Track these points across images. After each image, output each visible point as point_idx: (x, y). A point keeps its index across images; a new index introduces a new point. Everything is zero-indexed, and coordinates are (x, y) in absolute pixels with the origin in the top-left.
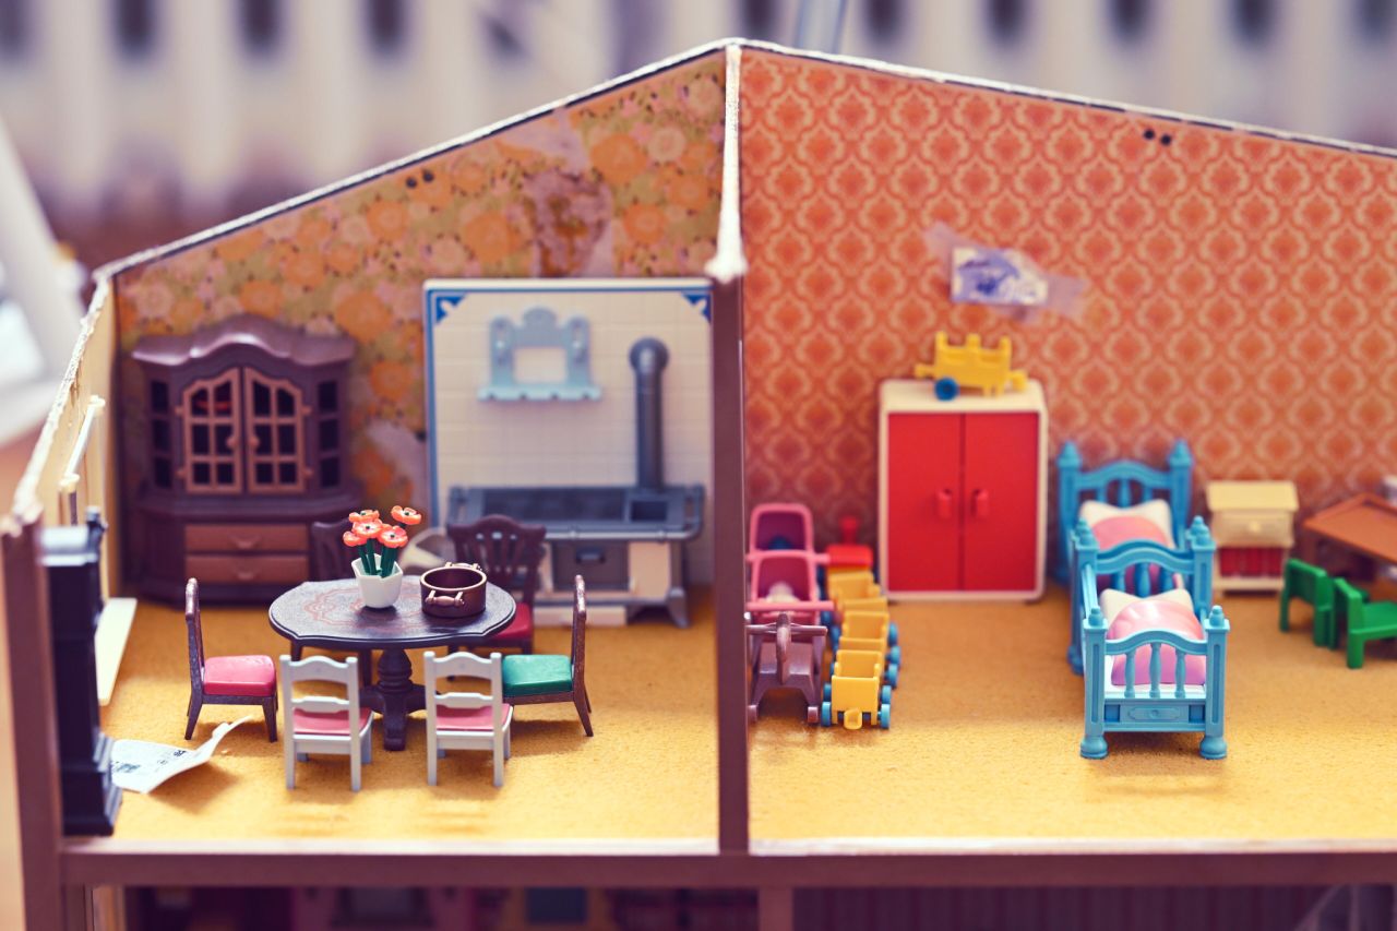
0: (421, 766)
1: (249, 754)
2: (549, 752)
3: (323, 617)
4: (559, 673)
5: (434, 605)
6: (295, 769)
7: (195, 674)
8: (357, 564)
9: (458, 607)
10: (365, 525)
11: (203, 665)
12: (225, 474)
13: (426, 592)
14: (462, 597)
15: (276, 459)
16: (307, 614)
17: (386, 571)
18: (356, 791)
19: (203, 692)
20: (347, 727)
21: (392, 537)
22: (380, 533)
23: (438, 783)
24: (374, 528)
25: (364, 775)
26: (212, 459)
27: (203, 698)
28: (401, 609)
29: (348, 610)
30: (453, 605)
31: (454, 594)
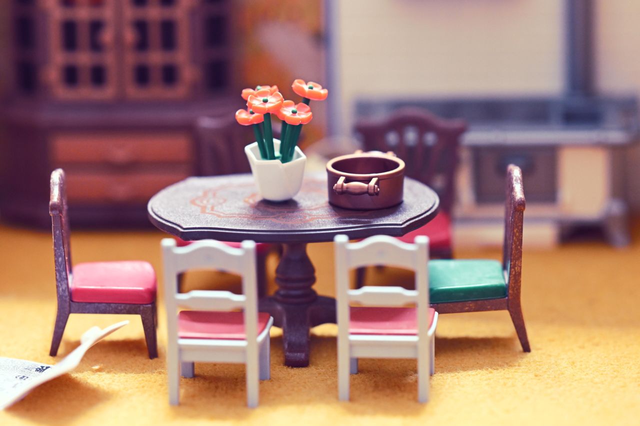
0: (329, 382)
1: (125, 371)
2: (481, 368)
3: (212, 209)
4: (491, 278)
5: (344, 192)
6: (180, 385)
7: (61, 279)
8: (252, 150)
9: (371, 195)
10: (262, 99)
11: (71, 271)
12: (98, 76)
13: (333, 178)
14: (377, 183)
15: (156, 58)
16: (194, 208)
17: (287, 156)
18: (253, 408)
19: (71, 300)
20: (242, 331)
21: (294, 112)
22: (278, 107)
23: (351, 399)
24: (273, 101)
25: (262, 392)
26: (84, 59)
27: (70, 306)
28: (304, 200)
29: (241, 204)
30: (366, 192)
31: (368, 181)
